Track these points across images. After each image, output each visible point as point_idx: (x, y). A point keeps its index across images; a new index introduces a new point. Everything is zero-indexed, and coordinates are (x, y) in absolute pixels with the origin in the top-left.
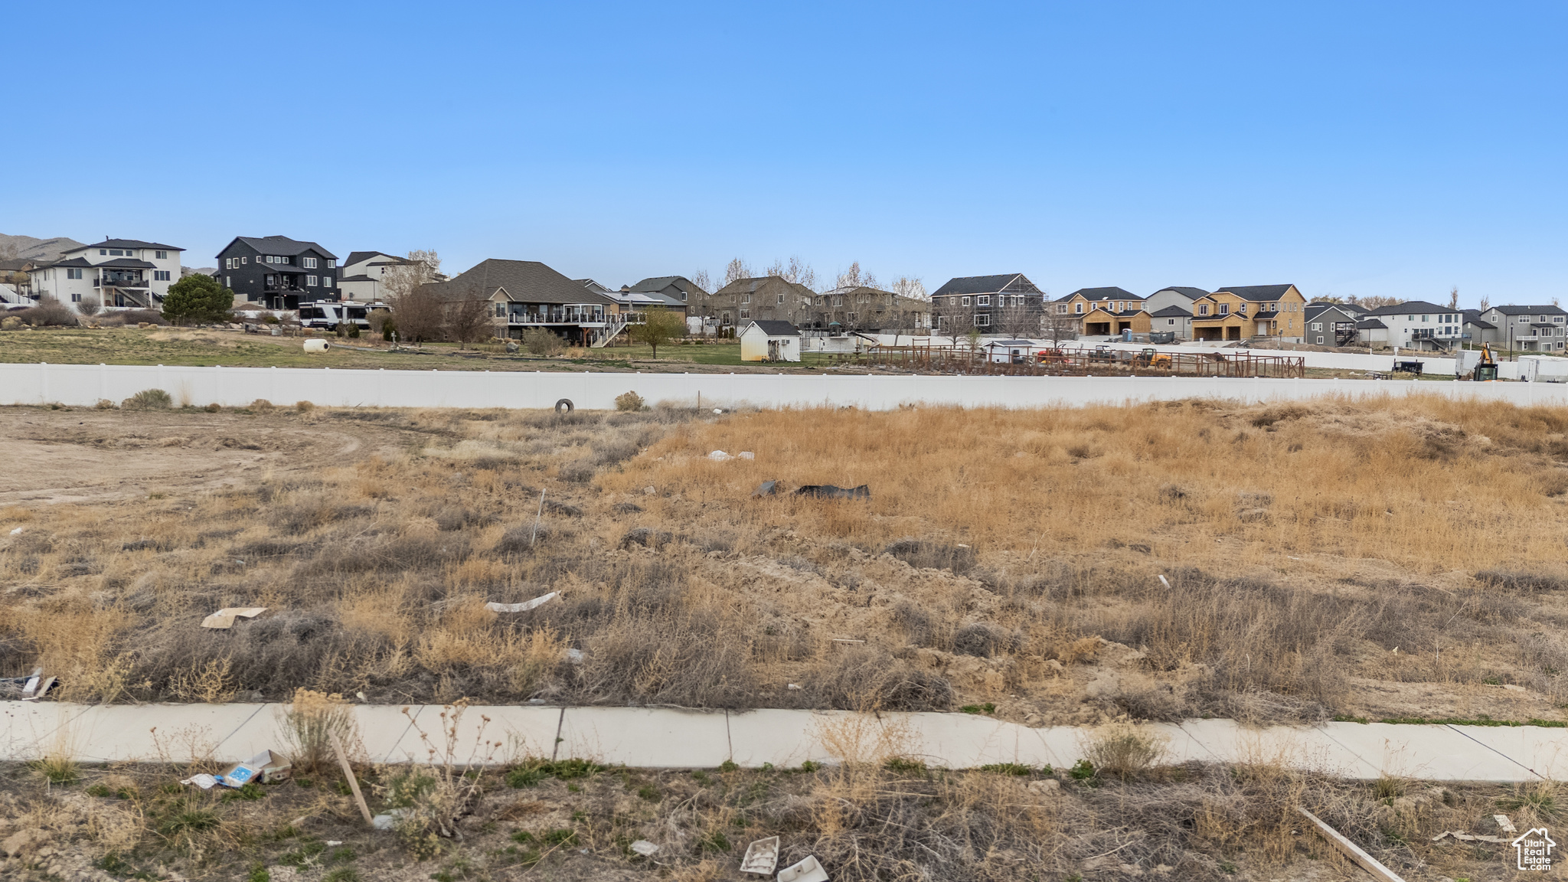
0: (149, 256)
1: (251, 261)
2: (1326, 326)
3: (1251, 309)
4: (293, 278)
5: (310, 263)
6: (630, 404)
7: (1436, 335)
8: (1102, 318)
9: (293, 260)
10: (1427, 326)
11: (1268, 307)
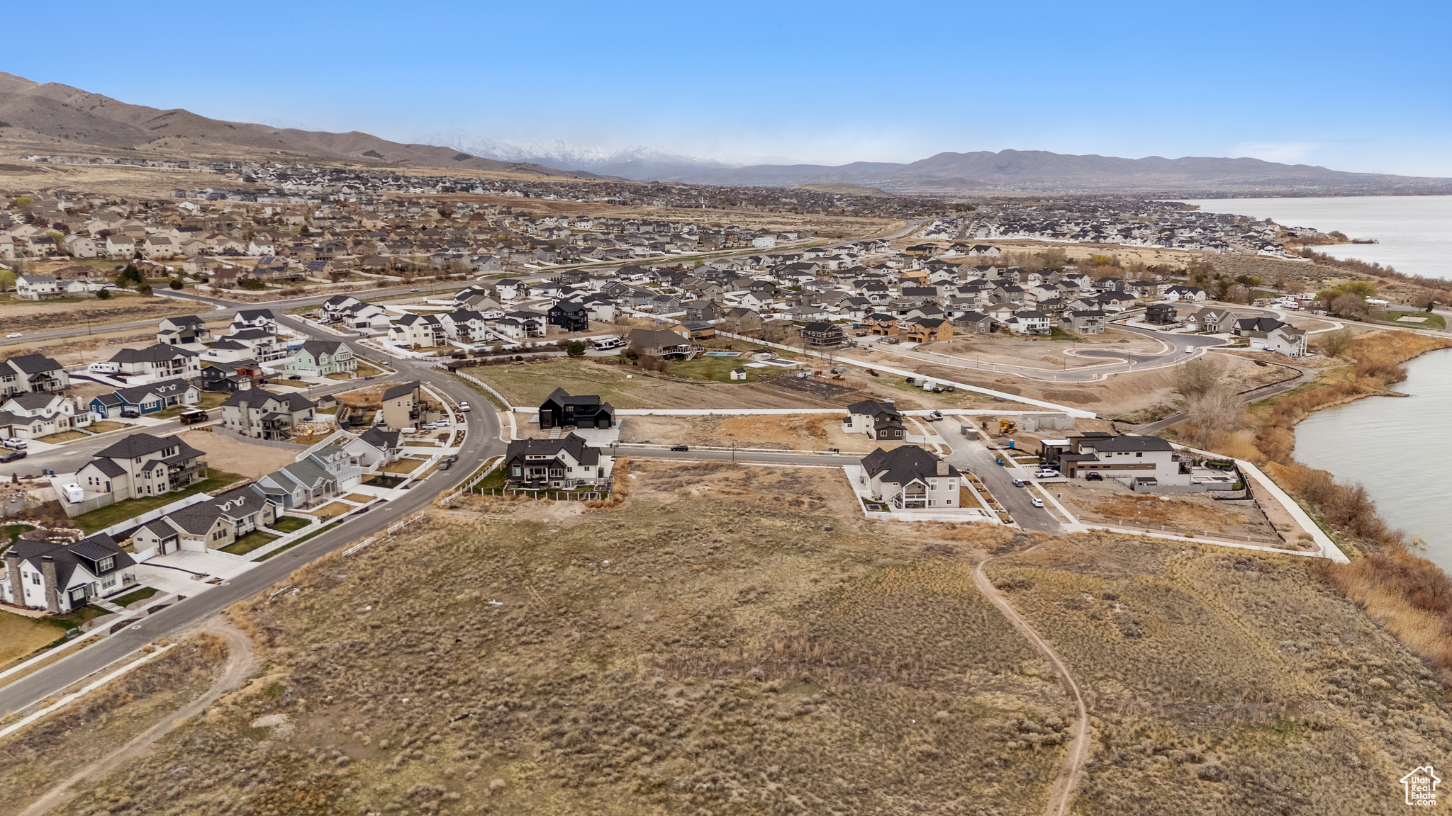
0: (537, 319)
1: (562, 314)
2: (986, 325)
3: (927, 331)
4: (576, 321)
5: (581, 313)
6: (711, 414)
7: (1038, 328)
8: (878, 328)
9: (576, 313)
10: (1033, 323)
11: (934, 330)
